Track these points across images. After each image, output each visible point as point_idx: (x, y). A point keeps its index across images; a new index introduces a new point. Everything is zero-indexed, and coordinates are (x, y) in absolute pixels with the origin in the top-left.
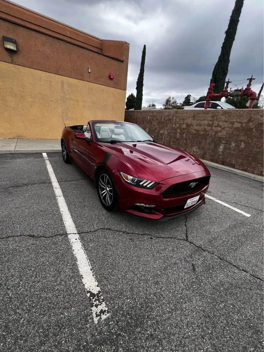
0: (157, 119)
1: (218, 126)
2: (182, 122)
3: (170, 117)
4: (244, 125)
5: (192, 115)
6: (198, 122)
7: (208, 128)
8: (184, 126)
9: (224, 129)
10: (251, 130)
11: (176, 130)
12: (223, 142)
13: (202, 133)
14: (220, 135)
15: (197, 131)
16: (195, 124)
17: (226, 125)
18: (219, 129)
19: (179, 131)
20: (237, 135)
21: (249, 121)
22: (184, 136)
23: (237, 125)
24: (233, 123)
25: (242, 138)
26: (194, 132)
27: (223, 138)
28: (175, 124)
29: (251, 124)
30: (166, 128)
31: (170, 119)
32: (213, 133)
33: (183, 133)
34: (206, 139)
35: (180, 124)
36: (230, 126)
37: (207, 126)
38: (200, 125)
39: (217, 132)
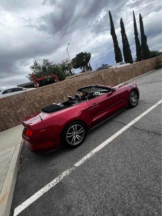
0: (4, 106)
1: (58, 91)
2: (34, 97)
3: (21, 98)
4: (67, 87)
5: (40, 91)
6: (46, 93)
7: (54, 93)
8: (39, 98)
9: (61, 91)
10: (70, 87)
11: (33, 104)
12: (64, 96)
13: (52, 97)
14: (61, 94)
15: (49, 97)
16: (45, 94)
17: (60, 89)
18: (59, 91)
19: (36, 103)
20: (67, 91)
21: (67, 84)
22: (42, 103)
23: (64, 87)
24: (63, 87)
25: (69, 91)
26: (47, 98)
27: (63, 94)
28: (30, 100)
29: (68, 85)
30: (22, 107)
31: (22, 100)
32: (58, 94)
33: (41, 102)
34: (56, 99)
35: (34, 99)
36: (62, 88)
37: (53, 92)
38: (49, 94)
39: (59, 93)
